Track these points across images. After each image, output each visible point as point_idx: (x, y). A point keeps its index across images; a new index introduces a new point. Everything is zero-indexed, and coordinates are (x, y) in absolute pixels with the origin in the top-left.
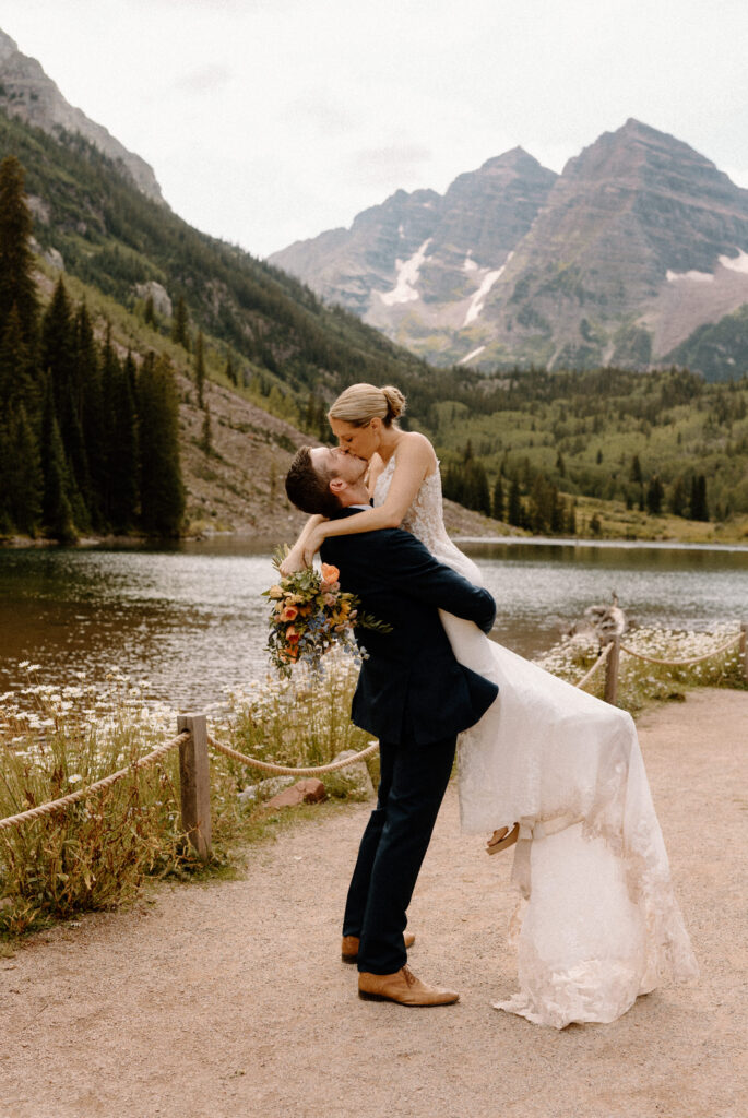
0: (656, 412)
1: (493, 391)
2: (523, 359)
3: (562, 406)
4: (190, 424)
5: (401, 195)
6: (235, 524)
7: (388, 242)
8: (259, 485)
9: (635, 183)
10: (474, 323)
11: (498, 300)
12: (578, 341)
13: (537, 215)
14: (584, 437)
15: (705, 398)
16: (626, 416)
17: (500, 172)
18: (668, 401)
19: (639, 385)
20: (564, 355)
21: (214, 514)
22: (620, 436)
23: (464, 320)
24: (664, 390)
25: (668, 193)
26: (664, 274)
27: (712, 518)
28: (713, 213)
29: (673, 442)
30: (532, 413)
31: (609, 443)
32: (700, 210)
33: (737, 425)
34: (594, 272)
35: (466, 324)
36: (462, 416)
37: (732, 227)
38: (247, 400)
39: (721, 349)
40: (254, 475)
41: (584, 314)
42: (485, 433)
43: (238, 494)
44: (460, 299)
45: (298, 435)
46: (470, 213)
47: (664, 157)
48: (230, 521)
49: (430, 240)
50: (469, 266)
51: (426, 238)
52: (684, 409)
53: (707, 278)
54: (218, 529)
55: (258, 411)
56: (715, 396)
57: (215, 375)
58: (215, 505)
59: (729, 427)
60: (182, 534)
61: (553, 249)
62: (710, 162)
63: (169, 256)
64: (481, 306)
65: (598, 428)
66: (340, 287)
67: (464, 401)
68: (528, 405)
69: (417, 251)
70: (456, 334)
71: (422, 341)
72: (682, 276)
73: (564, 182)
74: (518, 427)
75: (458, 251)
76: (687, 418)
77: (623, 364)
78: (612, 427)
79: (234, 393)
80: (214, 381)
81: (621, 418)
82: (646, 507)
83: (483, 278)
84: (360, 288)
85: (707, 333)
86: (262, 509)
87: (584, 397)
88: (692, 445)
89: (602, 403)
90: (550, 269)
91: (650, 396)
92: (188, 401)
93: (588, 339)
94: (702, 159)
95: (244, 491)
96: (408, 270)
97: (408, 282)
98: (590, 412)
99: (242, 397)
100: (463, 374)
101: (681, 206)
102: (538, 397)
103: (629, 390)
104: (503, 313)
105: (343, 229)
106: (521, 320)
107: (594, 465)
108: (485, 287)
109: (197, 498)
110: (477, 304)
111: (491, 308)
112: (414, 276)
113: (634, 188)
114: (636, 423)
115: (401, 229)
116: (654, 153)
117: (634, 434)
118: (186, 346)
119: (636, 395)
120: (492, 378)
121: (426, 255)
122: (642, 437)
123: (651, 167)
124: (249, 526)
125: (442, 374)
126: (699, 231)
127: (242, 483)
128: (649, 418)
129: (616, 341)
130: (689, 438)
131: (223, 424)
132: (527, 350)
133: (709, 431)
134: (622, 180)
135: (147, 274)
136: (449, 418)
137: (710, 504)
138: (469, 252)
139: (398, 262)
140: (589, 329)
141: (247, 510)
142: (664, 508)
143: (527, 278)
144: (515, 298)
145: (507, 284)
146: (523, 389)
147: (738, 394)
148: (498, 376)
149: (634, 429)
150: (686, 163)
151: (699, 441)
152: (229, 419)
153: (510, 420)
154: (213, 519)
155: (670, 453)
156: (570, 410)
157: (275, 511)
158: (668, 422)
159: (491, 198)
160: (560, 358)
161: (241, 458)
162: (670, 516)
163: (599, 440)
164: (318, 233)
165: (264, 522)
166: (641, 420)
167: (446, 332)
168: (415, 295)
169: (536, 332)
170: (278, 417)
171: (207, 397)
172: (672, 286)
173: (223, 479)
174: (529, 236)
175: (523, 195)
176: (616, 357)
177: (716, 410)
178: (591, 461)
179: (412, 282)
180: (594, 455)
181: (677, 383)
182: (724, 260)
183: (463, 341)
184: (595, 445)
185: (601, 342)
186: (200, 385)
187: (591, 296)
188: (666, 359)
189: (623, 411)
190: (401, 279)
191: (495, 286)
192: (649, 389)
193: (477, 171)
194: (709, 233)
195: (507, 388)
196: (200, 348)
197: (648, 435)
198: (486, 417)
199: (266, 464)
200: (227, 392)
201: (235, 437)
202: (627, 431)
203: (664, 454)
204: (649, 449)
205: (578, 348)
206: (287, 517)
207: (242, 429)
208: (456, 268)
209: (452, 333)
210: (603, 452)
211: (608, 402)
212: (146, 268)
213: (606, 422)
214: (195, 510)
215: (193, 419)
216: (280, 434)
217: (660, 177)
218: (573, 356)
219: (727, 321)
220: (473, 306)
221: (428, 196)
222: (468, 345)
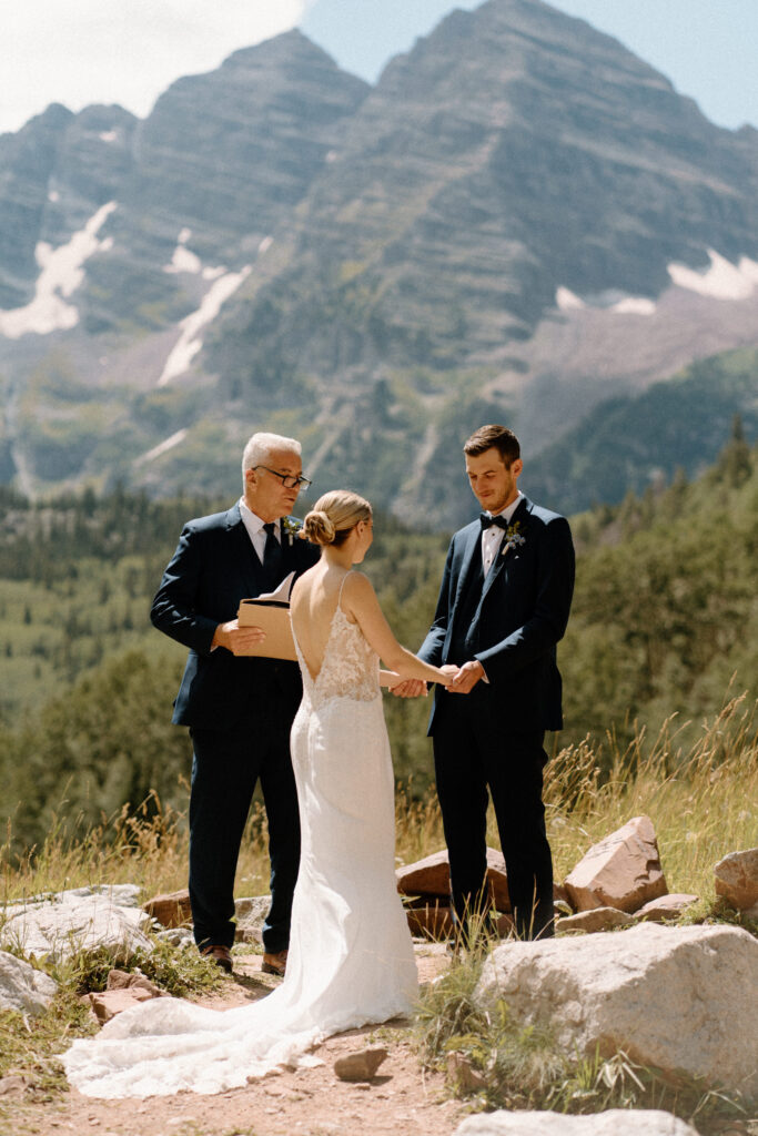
5: (57, 116)
7: (23, 210)
9: (499, 113)
10: (180, 379)
11: (231, 334)
13: (320, 166)
17: (254, 75)
20: (338, 451)
23: (161, 371)
25: (569, 138)
28: (660, 178)
32: (634, 171)
35: (164, 380)
37: (697, 205)
41: (383, 371)
44: (156, 328)
47: (567, 66)
49: (109, 208)
50: (184, 261)
51: (101, 201)
53: (642, 306)
61: (336, 235)
64: (196, 347)
69: (82, 228)
70: (140, 400)
71: (72, 413)
72: (589, 300)
73: (380, 101)
75: (164, 231)
83: (209, 284)
90: (323, 276)
93: (389, 423)
94: (647, 71)
96: (62, 265)
97: (58, 291)
101: (595, 163)
106: (257, 377)
108: (209, 308)
110: (191, 341)
111: (214, 350)
112: (72, 279)
113: (499, 122)
116: (547, 55)
121: (100, 236)
126: (629, 210)
134: (473, 106)
138: (185, 235)
139: (43, 250)
140: (391, 399)
144: (251, 334)
145: (247, 302)
150: (610, 76)
159: (233, 127)
160: (329, 458)
167: (120, 395)
168: (70, 318)
172: (565, 319)
174: (301, 208)
175: (297, 126)
179: (68, 290)
182: (680, 274)
185: (411, 428)
190: (45, 284)
191: (225, 306)
193: (214, 73)
194: (649, 217)
205: (365, 441)
209: (131, 398)
217: (559, 104)
218: (356, 453)
219: (662, 396)
220: (182, 342)
221: (113, 116)
222: (161, 422)
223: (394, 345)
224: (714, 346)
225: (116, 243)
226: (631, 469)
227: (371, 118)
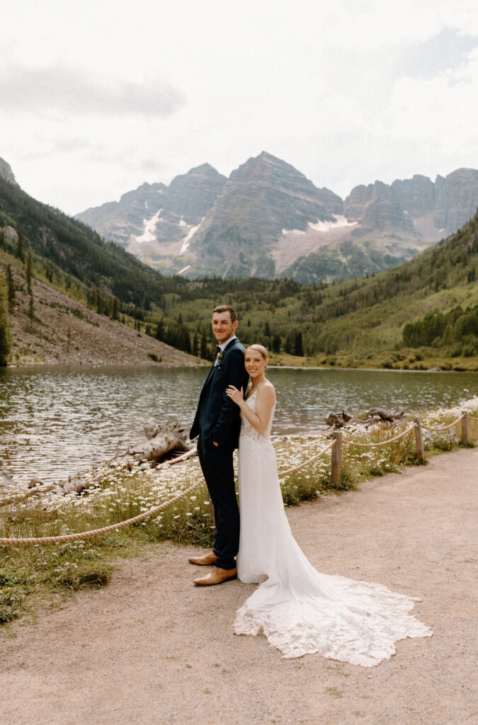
0: (277, 300)
1: (194, 289)
2: (210, 272)
3: (230, 297)
4: (23, 303)
5: (146, 185)
6: (46, 358)
7: (139, 210)
8: (61, 336)
9: (266, 184)
10: (184, 253)
11: (197, 242)
12: (238, 264)
13: (216, 198)
14: (241, 313)
15: (302, 294)
16: (263, 302)
17: (198, 175)
18: (283, 295)
19: (269, 286)
20: (231, 270)
21: (35, 353)
22: (259, 312)
23: (179, 251)
24: (281, 289)
25: (283, 190)
26: (281, 230)
27: (305, 355)
28: (306, 202)
29: (286, 315)
30: (215, 300)
31: (254, 316)
32: (298, 199)
33: (317, 308)
34: (246, 228)
35: (180, 254)
36: (178, 301)
37: (314, 207)
38: (57, 290)
39: (310, 269)
40: (59, 331)
41: (242, 250)
42: (190, 310)
43: (49, 341)
44: (177, 241)
45: (85, 309)
46: (182, 196)
47: (280, 171)
48: (44, 356)
49: (161, 209)
50: (182, 223)
51: (160, 208)
52: (292, 299)
53: (303, 233)
54: (36, 360)
55: (63, 296)
56: (307, 293)
57: (39, 276)
58: (35, 347)
59: (314, 308)
60: (8, 363)
61: (225, 216)
62: (303, 175)
63: (18, 212)
64: (188, 245)
65: (248, 308)
66: (114, 233)
67: (179, 293)
68: (213, 296)
69: (155, 215)
70: (176, 258)
71: (157, 262)
72: (290, 232)
73: (231, 182)
74: (207, 307)
75: (177, 216)
76: (293, 303)
77: (261, 276)
78: (255, 307)
79: (50, 286)
80: (38, 279)
81: (260, 303)
82: (272, 349)
83: (189, 229)
84: (124, 233)
85: (303, 260)
86: (63, 350)
87: (241, 292)
88: (295, 317)
89: (250, 296)
90: (223, 226)
91: (274, 292)
92: (22, 290)
93: (244, 263)
94: (300, 174)
95: (53, 339)
96: (150, 224)
97: (150, 231)
98: (245, 300)
99: (53, 288)
100: (179, 279)
101: (289, 196)
102: (218, 292)
103: (264, 289)
104: (199, 248)
105: (115, 202)
106: (209, 252)
107: (246, 327)
108: (190, 235)
109: (25, 343)
110: (187, 243)
111: (193, 246)
112: (154, 228)
113: (266, 186)
114: (267, 306)
115: (146, 203)
116: (275, 169)
117: (266, 312)
118: (23, 260)
119: (267, 292)
120: (194, 281)
121: (159, 217)
122: (271, 313)
123: (275, 177)
124: (55, 359)
125: (168, 279)
126: (298, 209)
127: (52, 335)
128: (275, 303)
129: (257, 264)
130: (294, 314)
131: (41, 303)
132: (213, 267)
133: (304, 310)
134: (259, 182)
135: (6, 222)
136: (171, 302)
137: (304, 348)
138: (182, 216)
139: (145, 221)
140: (244, 257)
141: (54, 350)
142: (281, 349)
143: (212, 230)
144: (206, 241)
145: (202, 233)
146: (209, 288)
147: (318, 292)
148: (197, 281)
149: (266, 309)
150: (291, 175)
151: (299, 315)
152: (46, 300)
153: (203, 304)
154: (33, 355)
155: (285, 321)
156: (234, 298)
157: (70, 351)
158: (283, 305)
159: (193, 188)
160: (229, 272)
161: (52, 322)
162: (284, 353)
163: (249, 314)
164: (102, 204)
165: (63, 357)
166: (270, 304)
167: (170, 257)
168: (154, 238)
169: (216, 259)
170: (74, 299)
171: (34, 289)
172: (285, 237)
173: (40, 333)
174: (213, 209)
175: (210, 188)
176: (258, 272)
177: (307, 300)
178: (245, 325)
179: (153, 230)
180: (247, 322)
181: (288, 286)
182: (310, 224)
183: (179, 263)
184: (247, 317)
185: (250, 264)
186: (29, 281)
187: (245, 241)
188: (283, 274)
189: (261, 299)
190: (146, 229)
191: (195, 234)
192: (274, 289)
193: (186, 174)
194: (303, 211)
195: (201, 287)
196: (30, 262)
197: (274, 312)
198: (190, 302)
199: (66, 324)
200: (46, 286)
201: (49, 310)
202: (262, 310)
203: (282, 322)
204: (274, 319)
205: (238, 267)
206: (77, 354)
207: (53, 306)
208: (175, 224)
209: (173, 258)
210: (251, 321)
211: (253, 295)
212: (5, 218)
213: (252, 305)
214: (23, 351)
215: (25, 300)
216: (75, 309)
217: (279, 182)
218: (236, 271)
219: (313, 255)
220: (184, 244)
221: (160, 186)
222: (182, 265)
223: (243, 244)
224: (325, 244)
225: (164, 218)
226: (308, 275)
227: (228, 186)
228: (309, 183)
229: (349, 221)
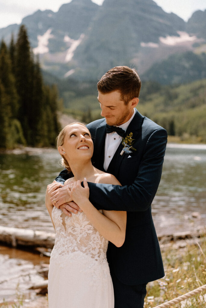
10: (70, 61)
13: (91, 20)
15: (163, 91)
24: (147, 88)
26: (140, 43)
28: (157, 22)
33: (175, 101)
34: (114, 42)
35: (65, 61)
36: (74, 97)
50: (67, 39)
52: (156, 95)
53: (156, 45)
56: (166, 91)
62: (155, 3)
64: (72, 55)
69: (47, 32)
72: (147, 44)
73: (103, 8)
90: (98, 41)
96: (43, 40)
97: (43, 45)
106: (87, 60)
108: (73, 47)
113: (129, 11)
121: (50, 34)
123: (135, 4)
134: (124, 8)
138: (67, 33)
139: (39, 37)
144: (85, 52)
148: (84, 82)
167: (59, 64)
168: (47, 50)
169: (93, 65)
172: (143, 48)
174: (90, 28)
177: (167, 96)
179: (46, 44)
181: (152, 85)
182: (161, 39)
183: (66, 67)
187: (114, 52)
190: (40, 43)
193: (69, 3)
194: (156, 29)
208: (61, 40)
221: (49, 12)
223: (112, 54)
225: (54, 35)
227: (100, 11)
228: (159, 8)
229: (190, 36)
